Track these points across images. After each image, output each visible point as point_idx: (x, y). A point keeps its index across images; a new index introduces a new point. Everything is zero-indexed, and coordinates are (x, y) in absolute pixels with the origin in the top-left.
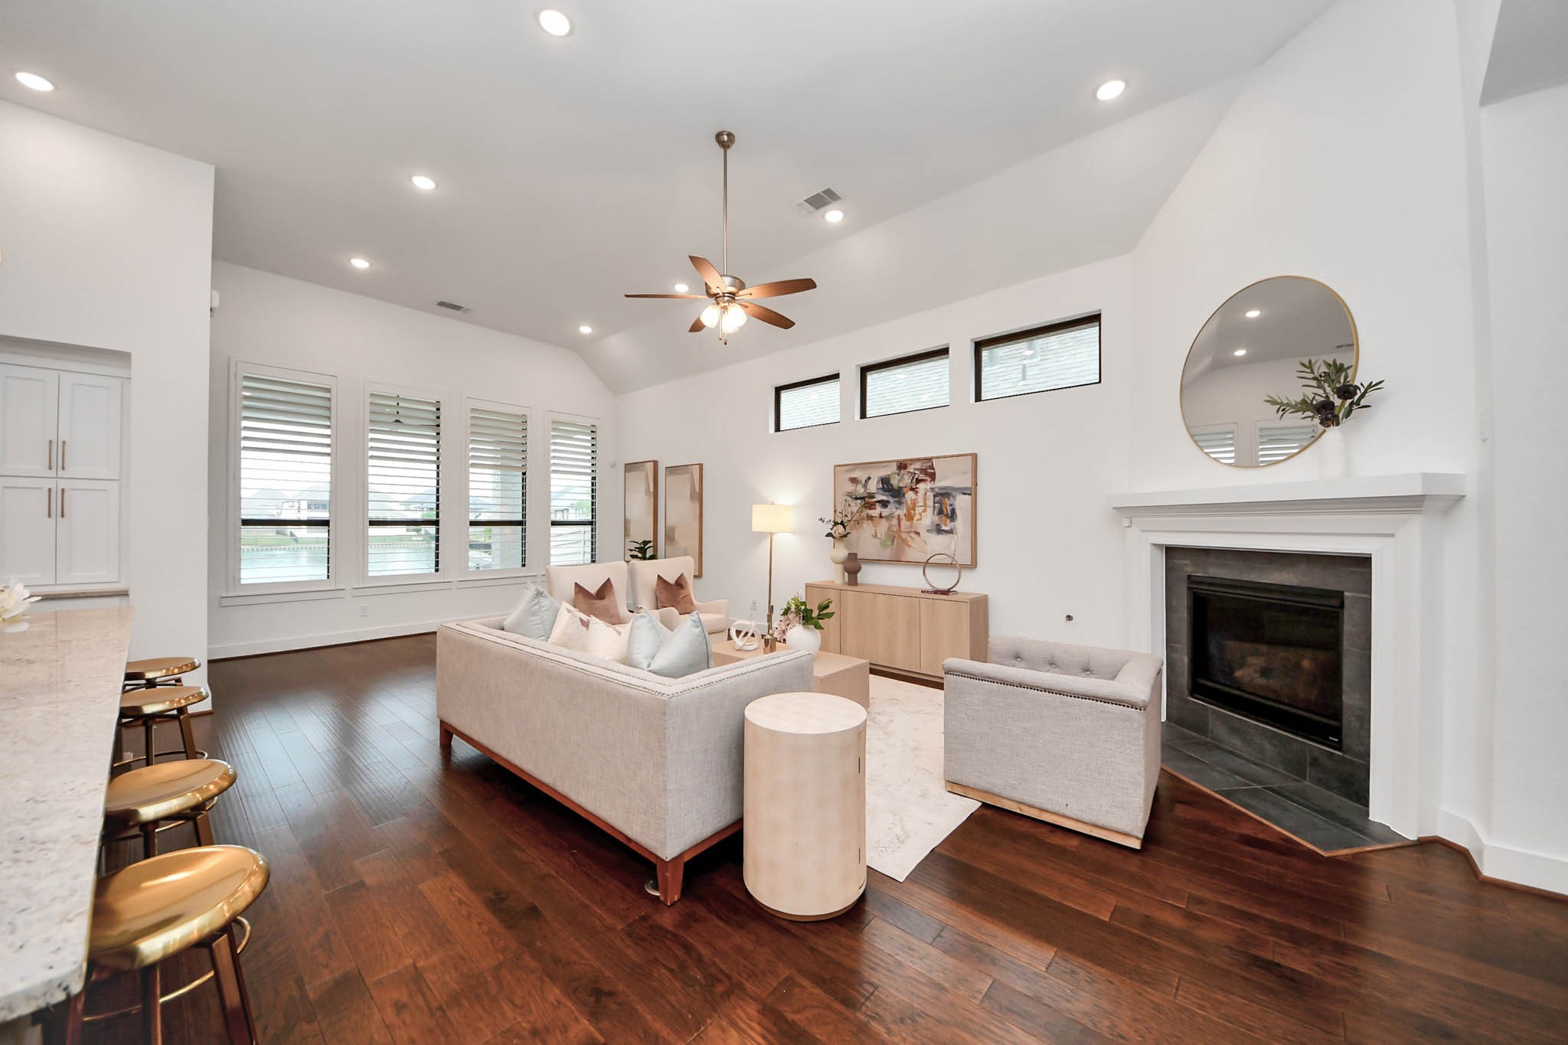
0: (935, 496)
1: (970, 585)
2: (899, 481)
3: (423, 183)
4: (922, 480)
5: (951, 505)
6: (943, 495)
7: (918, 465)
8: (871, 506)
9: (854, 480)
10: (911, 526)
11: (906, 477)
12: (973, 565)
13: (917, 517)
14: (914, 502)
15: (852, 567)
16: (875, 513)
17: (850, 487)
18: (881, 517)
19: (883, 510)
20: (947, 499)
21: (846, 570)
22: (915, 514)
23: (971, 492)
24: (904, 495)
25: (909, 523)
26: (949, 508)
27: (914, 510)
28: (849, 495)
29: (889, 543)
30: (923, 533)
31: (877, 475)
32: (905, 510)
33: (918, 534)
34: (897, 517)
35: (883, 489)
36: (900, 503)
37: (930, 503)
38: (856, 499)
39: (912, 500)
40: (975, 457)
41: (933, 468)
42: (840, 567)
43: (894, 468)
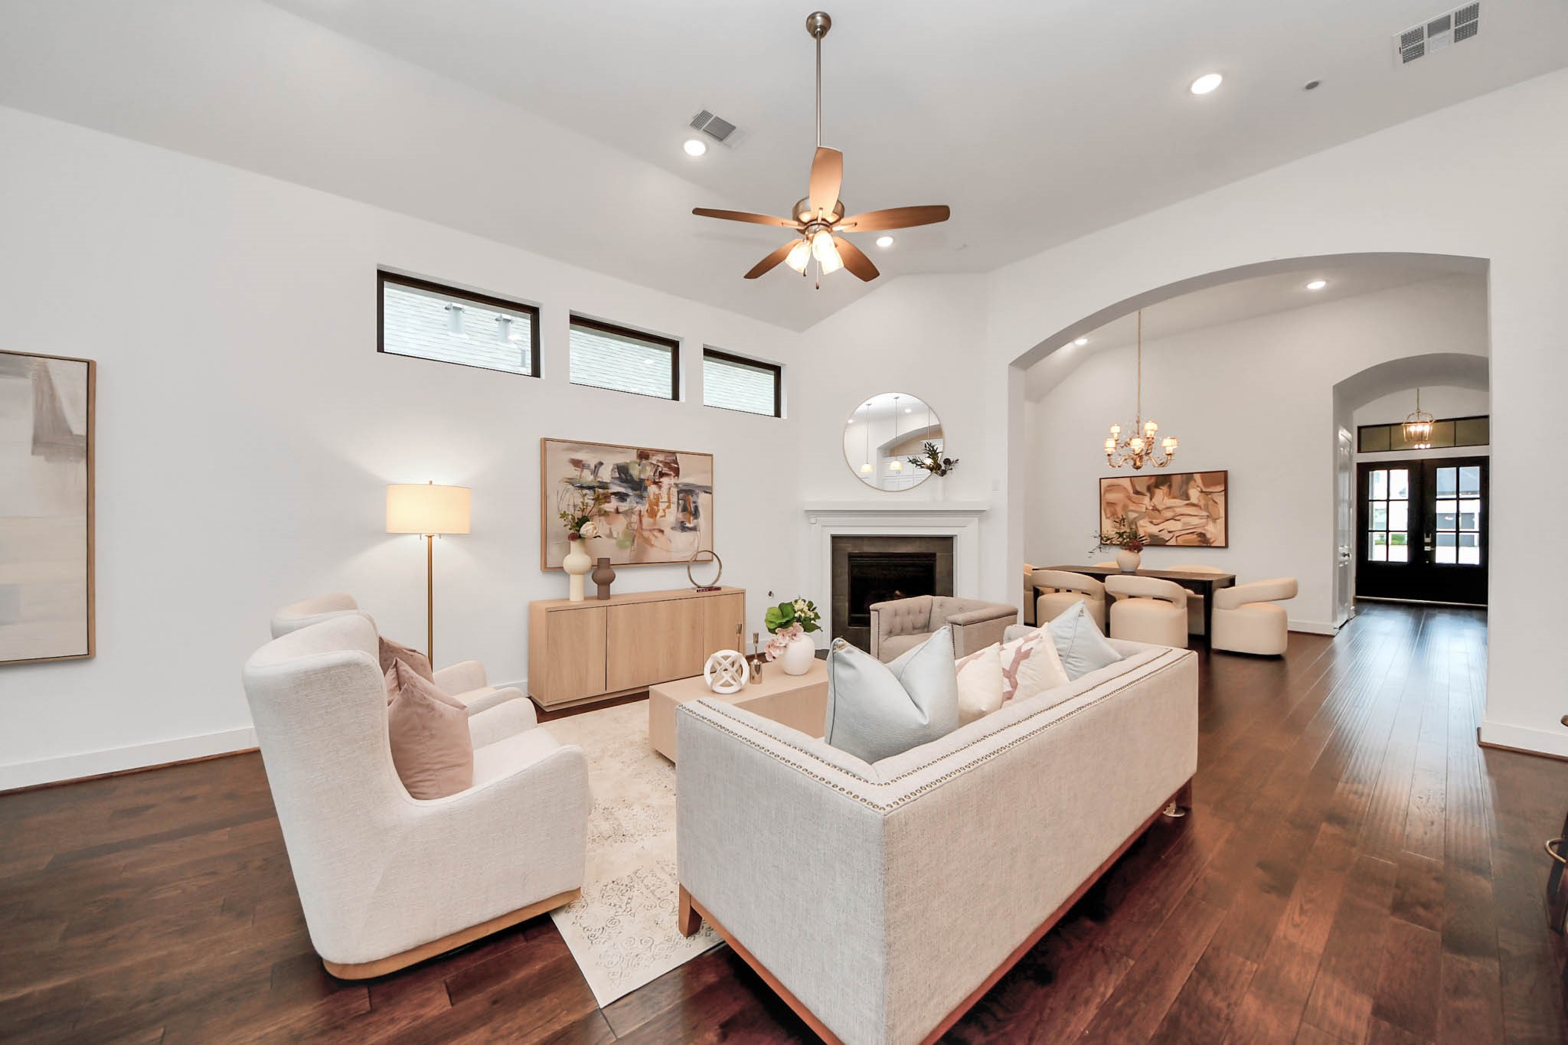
0: (679, 493)
2: (640, 472)
4: (667, 475)
5: (694, 502)
6: (687, 492)
7: (661, 457)
8: (606, 498)
9: (577, 463)
10: (655, 523)
11: (648, 468)
13: (661, 513)
14: (658, 498)
15: (601, 577)
16: (611, 506)
17: (573, 472)
18: (617, 512)
19: (621, 504)
20: (690, 497)
21: (595, 581)
22: (659, 510)
23: (708, 490)
24: (646, 488)
25: (651, 520)
26: (692, 505)
27: (658, 506)
28: (571, 481)
29: (628, 543)
30: (667, 530)
31: (610, 462)
32: (647, 506)
33: (662, 531)
34: (637, 513)
35: (620, 479)
36: (641, 497)
37: (674, 499)
38: (582, 487)
39: (654, 493)
40: (710, 457)
41: (677, 464)
42: (589, 579)
43: (632, 457)
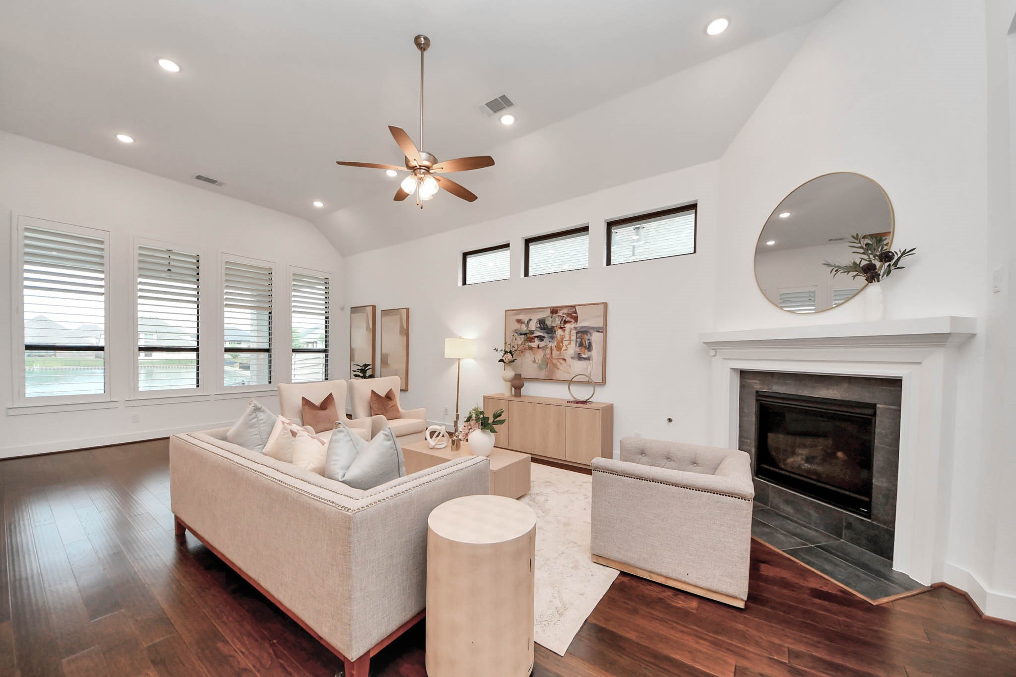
0: (577, 333)
1: (602, 397)
2: (552, 322)
3: (169, 66)
4: (569, 322)
5: (589, 340)
6: (583, 332)
7: (565, 311)
8: (532, 340)
9: (519, 321)
10: (560, 355)
11: (557, 319)
12: (603, 383)
13: (564, 348)
14: (562, 338)
15: (517, 384)
16: (534, 345)
17: (517, 326)
18: (538, 347)
19: (540, 342)
20: (585, 336)
21: (513, 386)
22: (563, 346)
23: (603, 330)
24: (555, 332)
25: (559, 352)
26: (587, 342)
27: (562, 343)
28: (516, 331)
29: (544, 367)
30: (568, 359)
31: (535, 318)
32: (556, 343)
33: (565, 360)
34: (550, 348)
35: (541, 328)
36: (552, 338)
37: (574, 338)
38: (521, 334)
39: (560, 335)
40: (606, 305)
41: (575, 312)
42: (509, 384)
43: (548, 313)
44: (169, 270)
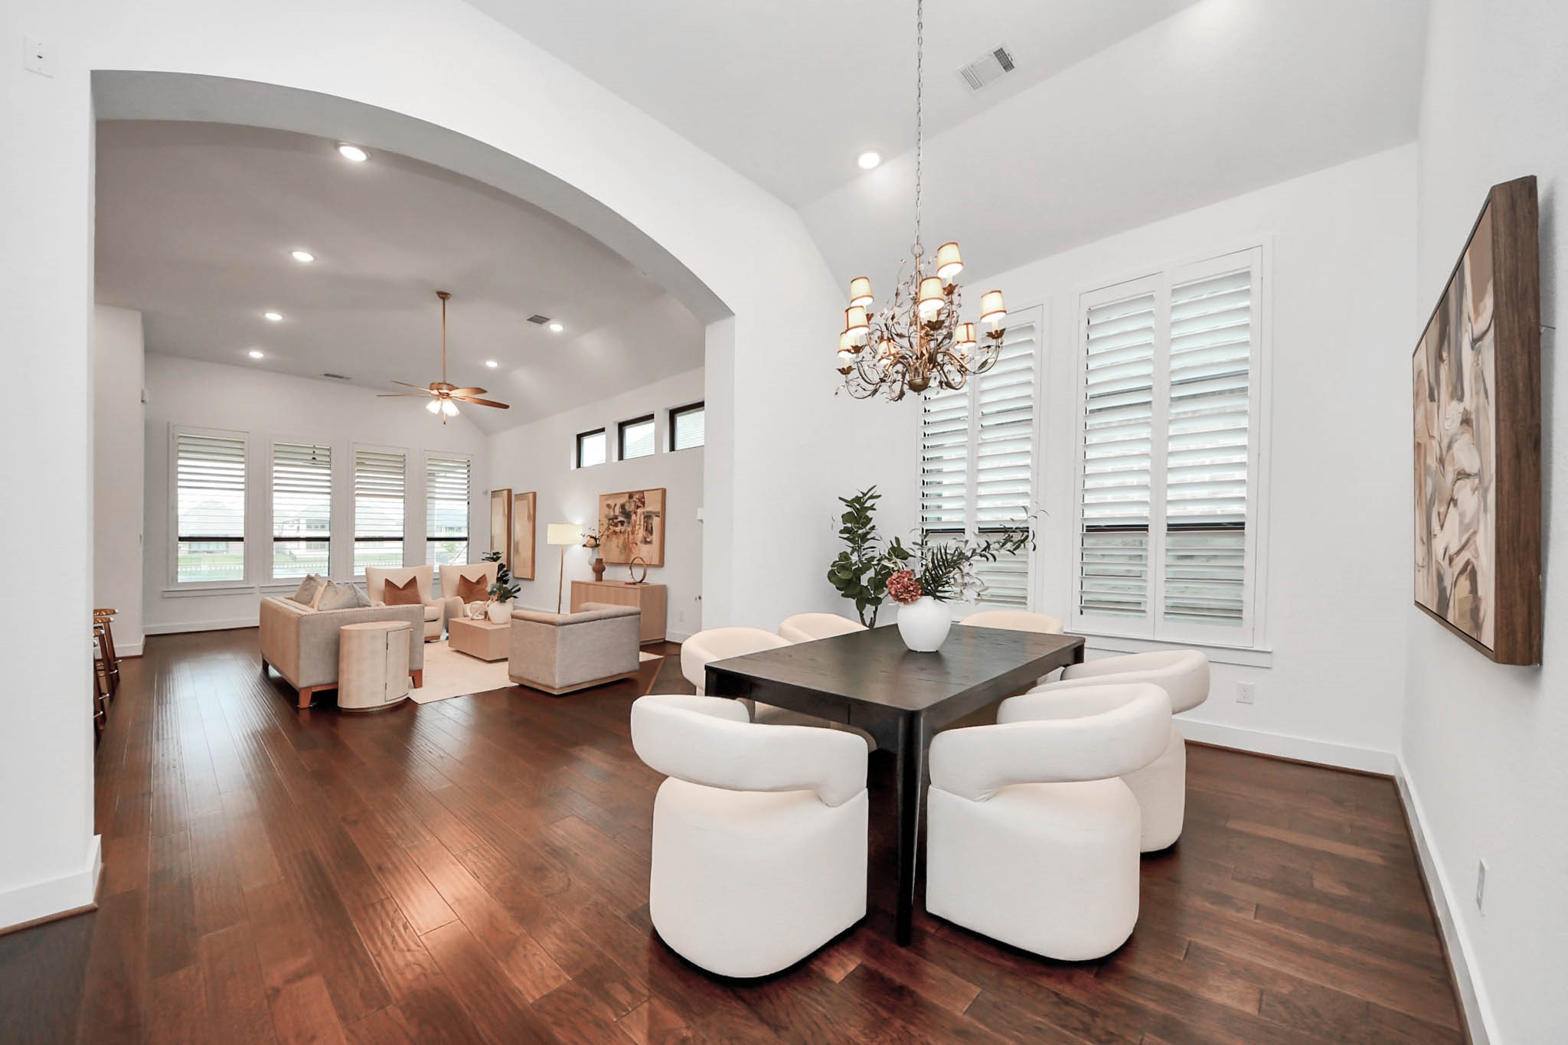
0: (644, 518)
1: (654, 578)
2: (629, 507)
3: (273, 317)
4: (640, 507)
5: (652, 524)
6: (648, 517)
7: (638, 496)
8: (616, 525)
9: (609, 506)
10: (633, 539)
11: (632, 504)
12: (661, 564)
13: (636, 533)
14: (635, 521)
15: (599, 568)
16: (617, 529)
17: (607, 511)
18: (621, 532)
19: (621, 527)
20: (649, 520)
21: (595, 570)
22: (636, 530)
23: (662, 514)
24: (631, 516)
25: (633, 537)
26: (651, 526)
27: (635, 527)
28: (606, 516)
29: (623, 551)
30: (639, 543)
31: (619, 502)
32: (631, 527)
33: (636, 544)
34: (627, 532)
35: (622, 512)
36: (629, 522)
37: (642, 522)
38: (609, 519)
40: (664, 491)
41: (644, 498)
42: (591, 567)
43: (627, 497)
44: (314, 458)
